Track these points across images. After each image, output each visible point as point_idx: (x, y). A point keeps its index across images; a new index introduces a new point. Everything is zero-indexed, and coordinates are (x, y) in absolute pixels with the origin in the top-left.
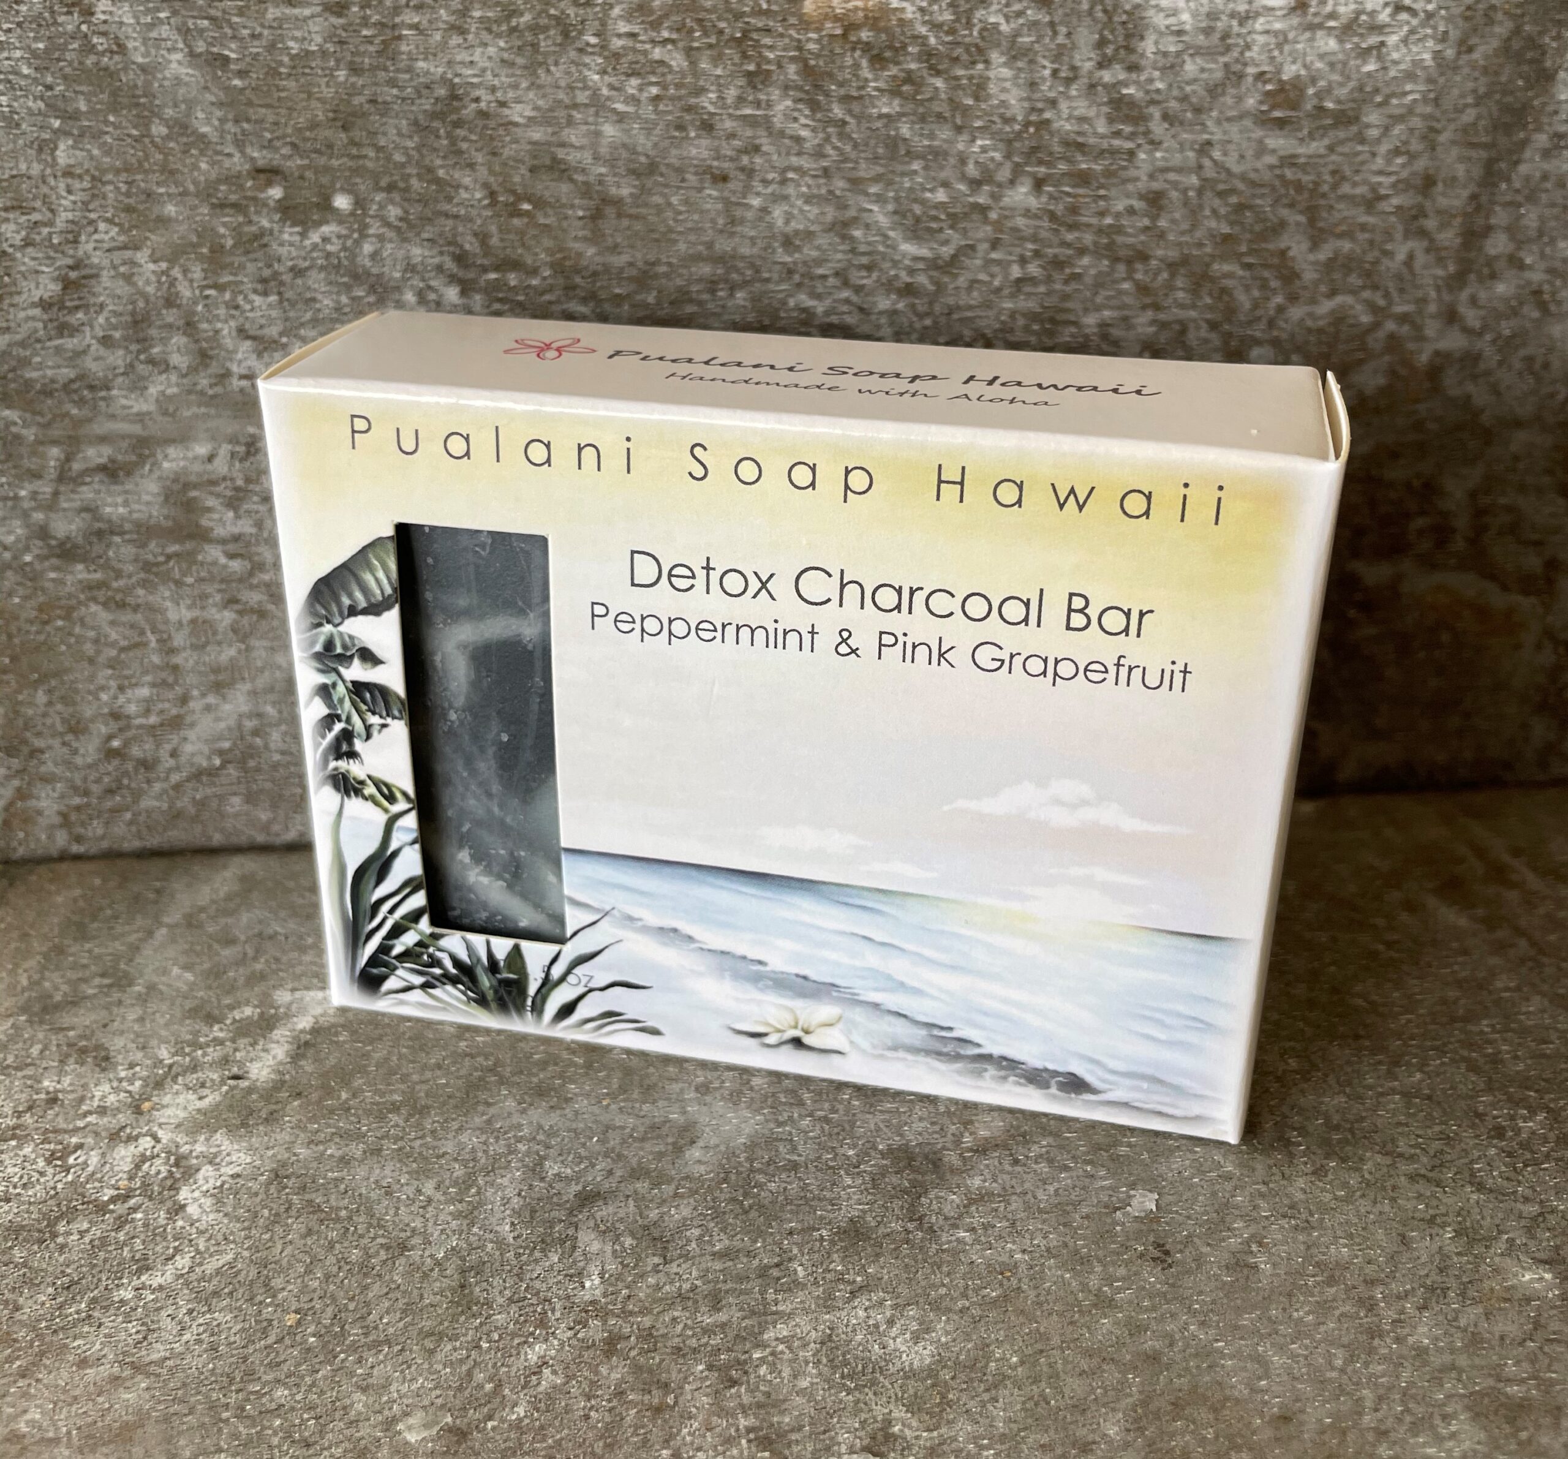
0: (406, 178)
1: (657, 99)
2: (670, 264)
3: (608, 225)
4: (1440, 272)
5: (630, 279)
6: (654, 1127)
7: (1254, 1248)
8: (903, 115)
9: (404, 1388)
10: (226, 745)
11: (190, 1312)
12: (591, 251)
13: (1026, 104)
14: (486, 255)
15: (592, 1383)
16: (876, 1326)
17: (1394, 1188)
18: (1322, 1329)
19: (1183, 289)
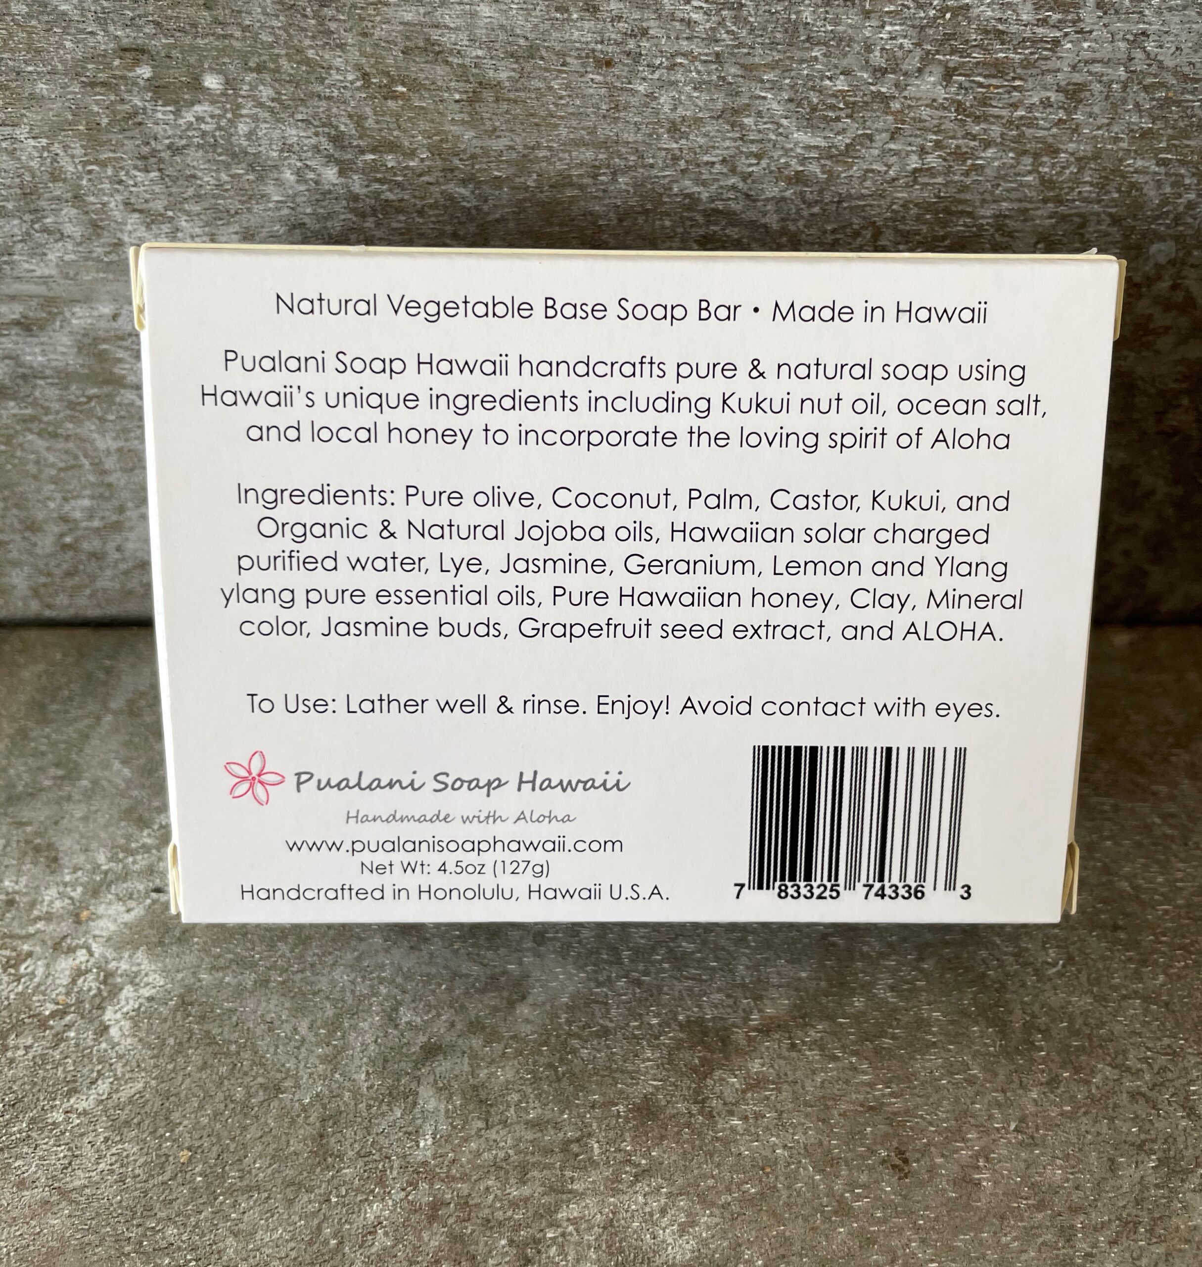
0: (275, 58)
2: (550, 149)
3: (486, 110)
5: (509, 162)
6: (493, 978)
7: (981, 1163)
9: (266, 1238)
11: (107, 1139)
12: (469, 135)
14: (361, 137)
15: (415, 1248)
16: (651, 1214)
17: (1115, 1107)
19: (1091, 184)
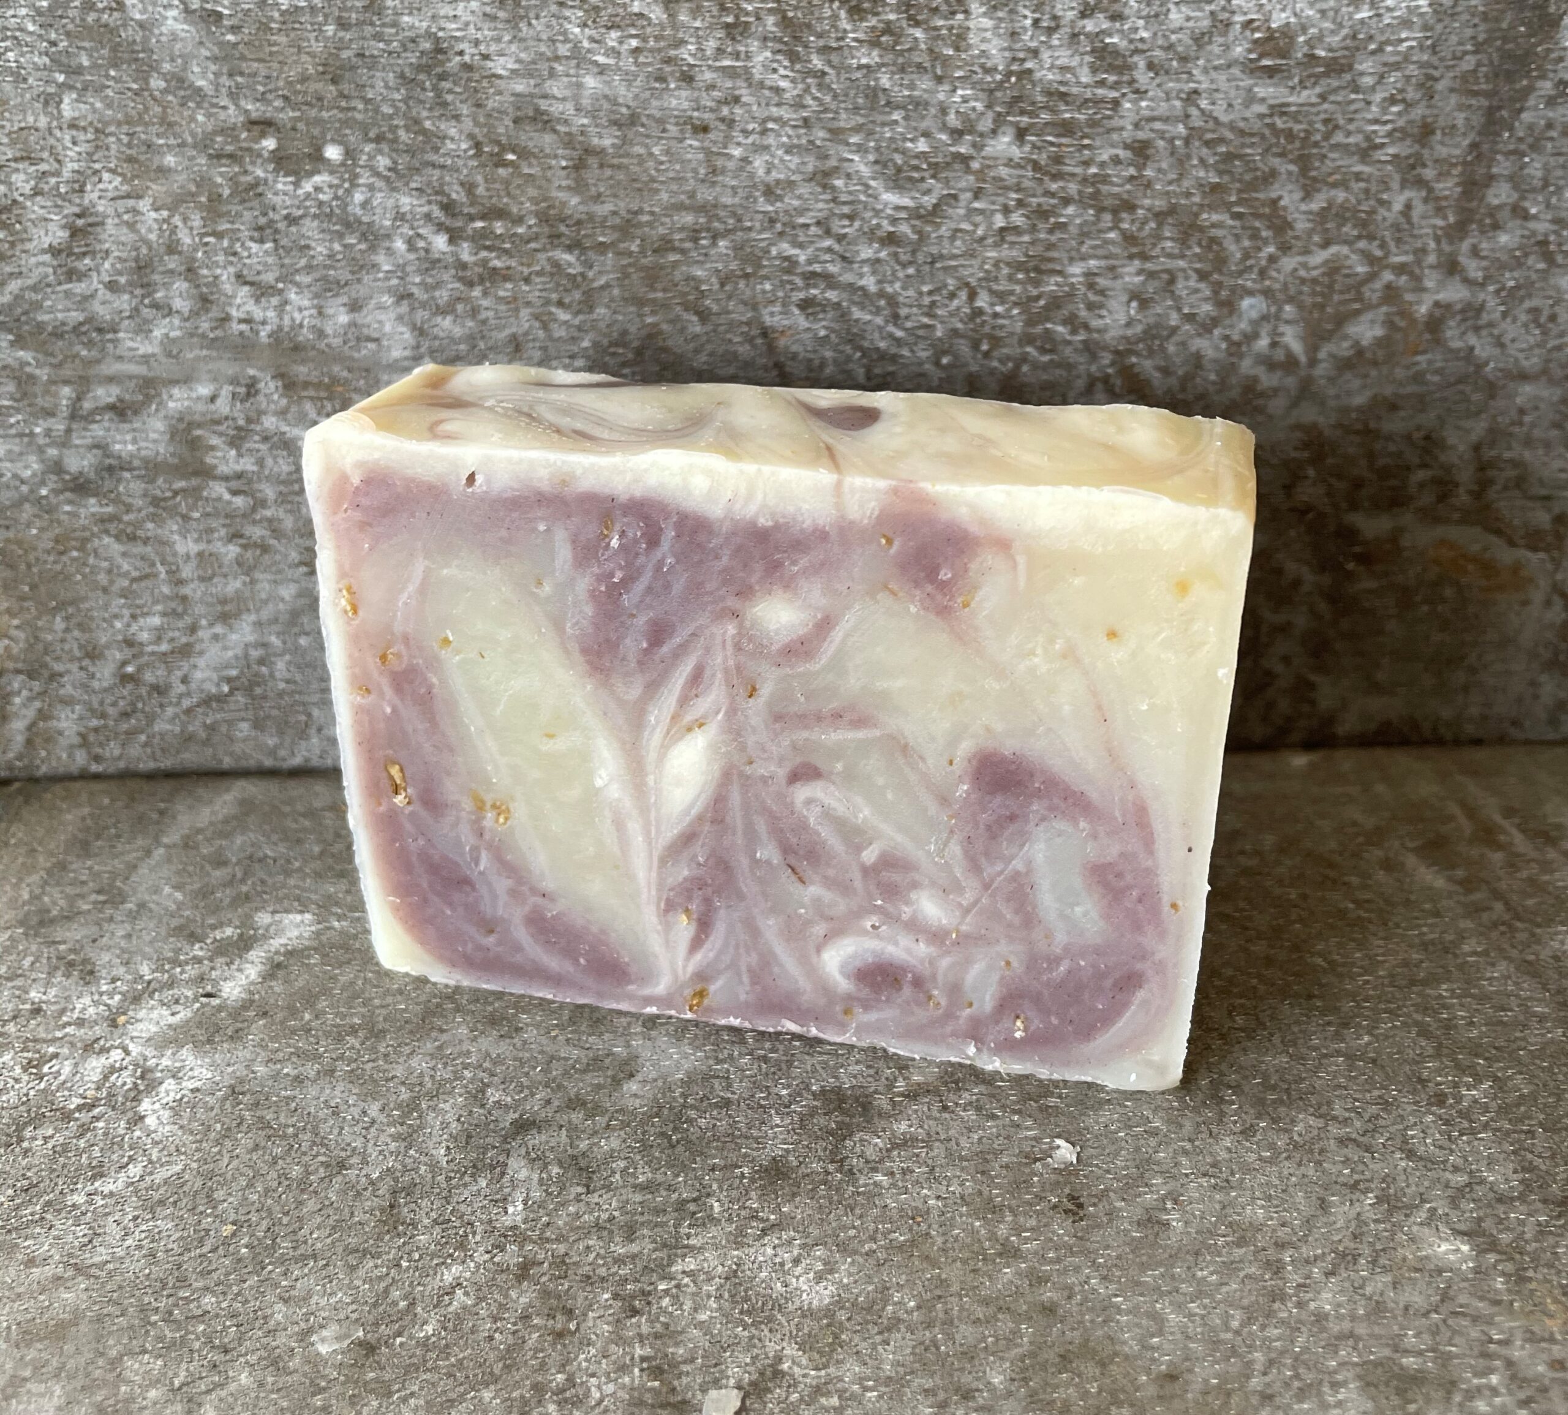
0: (394, 129)
1: (636, 51)
2: (652, 213)
3: (591, 175)
4: (1440, 223)
5: (613, 227)
6: (596, 1059)
7: (1169, 1205)
8: (883, 65)
9: (323, 1302)
10: (234, 673)
11: (135, 1218)
12: (574, 201)
13: (1007, 54)
14: (472, 204)
15: (501, 1306)
16: (782, 1264)
17: (1322, 1151)
18: (1225, 1289)
19: (1171, 239)
